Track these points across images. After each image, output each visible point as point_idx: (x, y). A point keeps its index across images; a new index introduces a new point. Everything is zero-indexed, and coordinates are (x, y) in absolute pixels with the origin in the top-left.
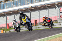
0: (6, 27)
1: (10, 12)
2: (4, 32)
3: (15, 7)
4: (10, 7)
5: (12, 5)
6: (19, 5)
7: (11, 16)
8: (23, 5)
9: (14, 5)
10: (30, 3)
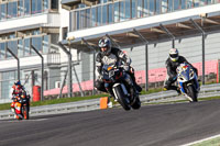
1: (132, 35)
3: (150, 15)
4: (132, 16)
5: (139, 8)
6: (163, 10)
8: (176, 9)
9: (145, 10)
10: (202, 3)
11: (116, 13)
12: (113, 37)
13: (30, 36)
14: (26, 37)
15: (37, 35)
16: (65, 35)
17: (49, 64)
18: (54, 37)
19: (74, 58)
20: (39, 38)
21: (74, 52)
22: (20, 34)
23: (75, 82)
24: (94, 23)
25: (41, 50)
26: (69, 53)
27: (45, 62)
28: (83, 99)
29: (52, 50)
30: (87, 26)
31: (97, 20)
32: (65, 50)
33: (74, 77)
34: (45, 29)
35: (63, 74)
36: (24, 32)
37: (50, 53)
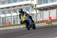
0: (49, 20)
2: (47, 24)
4: (53, 2)
7: (53, 10)
11: (49, 1)
12: (48, 7)
13: (26, 6)
14: (25, 6)
15: (28, 6)
16: (35, 6)
17: (31, 14)
18: (33, 7)
19: (38, 12)
21: (38, 11)
22: (24, 6)
23: (38, 18)
24: (43, 3)
25: (29, 10)
26: (36, 11)
27: (30, 13)
28: (40, 23)
29: (32, 10)
30: (41, 4)
31: (44, 2)
32: (35, 10)
33: (38, 17)
34: (30, 5)
35: (35, 16)
36: (25, 5)
37: (32, 11)
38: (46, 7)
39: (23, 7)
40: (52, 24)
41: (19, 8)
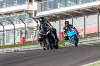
3: (74, 5)
4: (66, 5)
5: (69, 2)
6: (80, 3)
9: (72, 3)
11: (59, 4)
12: (57, 15)
13: (20, 14)
14: (18, 15)
15: (23, 14)
16: (35, 14)
17: (28, 27)
18: (30, 15)
20: (23, 16)
24: (49, 9)
25: (25, 21)
26: (37, 22)
27: (26, 26)
29: (30, 21)
30: (45, 10)
31: (50, 7)
32: (35, 20)
38: (55, 16)
39: (13, 16)
40: (66, 44)
41: (7, 18)
